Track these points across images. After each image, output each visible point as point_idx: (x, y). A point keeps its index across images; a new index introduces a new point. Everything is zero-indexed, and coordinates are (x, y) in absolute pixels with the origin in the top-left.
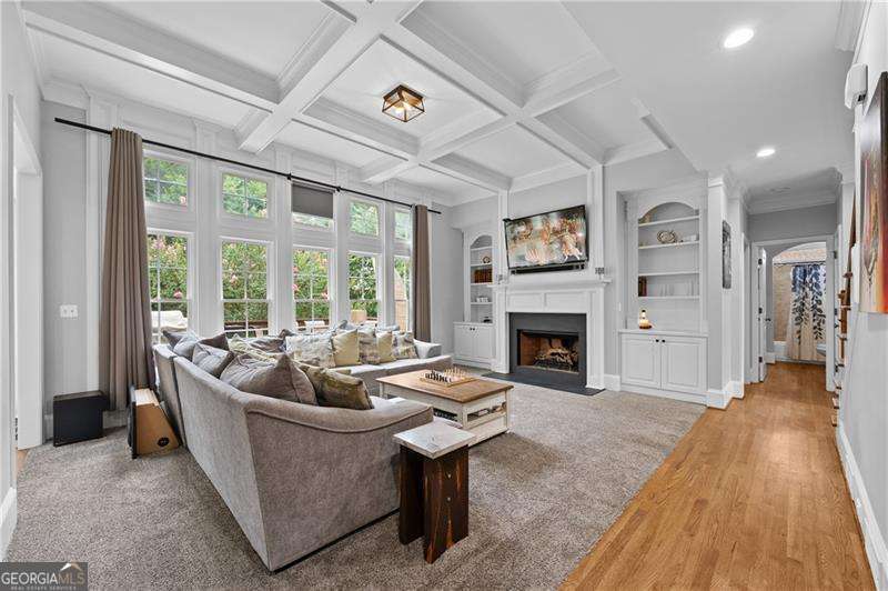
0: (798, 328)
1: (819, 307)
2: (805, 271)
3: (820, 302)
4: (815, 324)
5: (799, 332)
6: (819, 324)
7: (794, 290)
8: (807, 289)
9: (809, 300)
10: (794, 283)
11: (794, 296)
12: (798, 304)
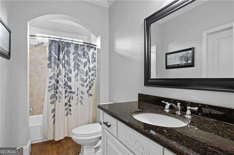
0: (52, 106)
1: (69, 84)
2: (59, 46)
3: (70, 79)
4: (66, 101)
5: (54, 110)
6: (69, 101)
7: (49, 66)
8: (61, 66)
9: (61, 77)
10: (50, 59)
11: (50, 73)
12: (54, 81)
